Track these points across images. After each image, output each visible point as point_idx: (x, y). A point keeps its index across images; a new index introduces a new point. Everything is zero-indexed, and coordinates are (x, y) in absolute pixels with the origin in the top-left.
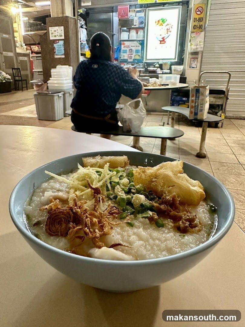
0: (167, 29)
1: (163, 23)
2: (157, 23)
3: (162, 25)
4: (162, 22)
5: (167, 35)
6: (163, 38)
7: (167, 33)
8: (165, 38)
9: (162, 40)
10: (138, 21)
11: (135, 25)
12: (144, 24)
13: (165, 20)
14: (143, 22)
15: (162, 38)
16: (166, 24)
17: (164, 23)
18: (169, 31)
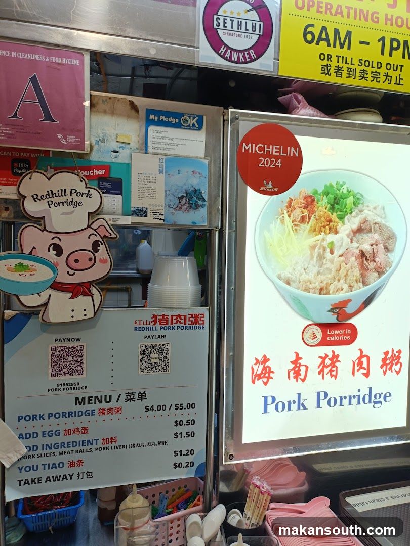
0: (363, 254)
1: (334, 216)
2: (298, 213)
3: (329, 226)
4: (332, 208)
5: (362, 292)
6: (339, 309)
7: (363, 276)
8: (349, 309)
9: (333, 319)
10: (160, 184)
11: (142, 212)
12: (203, 211)
13: (350, 201)
14: (197, 192)
15: (332, 310)
16: (352, 223)
17: (341, 218)
18: (372, 265)
